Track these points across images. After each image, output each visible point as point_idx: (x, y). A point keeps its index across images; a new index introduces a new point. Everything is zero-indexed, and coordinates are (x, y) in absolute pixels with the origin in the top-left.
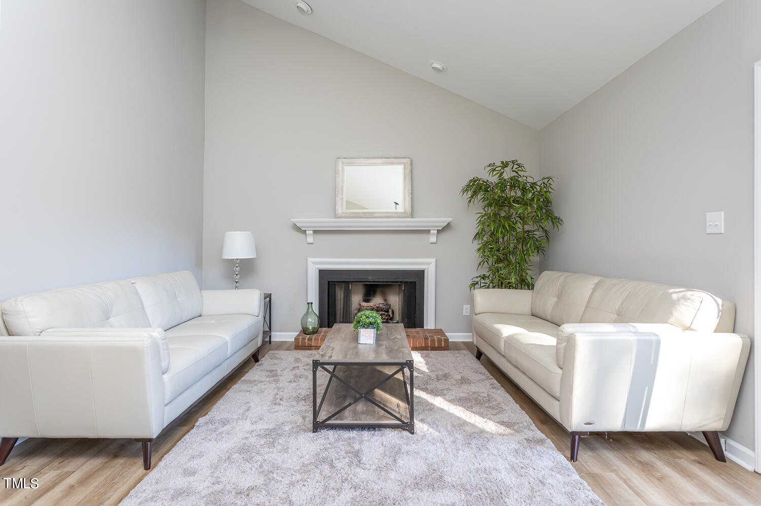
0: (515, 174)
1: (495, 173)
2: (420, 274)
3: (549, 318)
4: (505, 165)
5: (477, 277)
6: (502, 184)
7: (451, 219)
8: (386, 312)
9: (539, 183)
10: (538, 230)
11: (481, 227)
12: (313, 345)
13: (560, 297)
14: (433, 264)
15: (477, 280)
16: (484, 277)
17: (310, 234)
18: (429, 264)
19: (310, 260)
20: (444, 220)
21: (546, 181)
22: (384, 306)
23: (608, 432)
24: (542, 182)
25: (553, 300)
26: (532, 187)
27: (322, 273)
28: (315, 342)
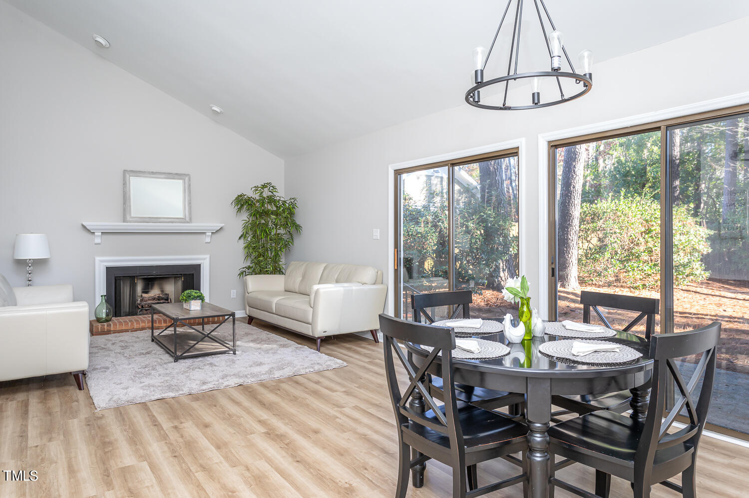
0: (271, 194)
1: (257, 192)
2: (197, 268)
3: (297, 291)
4: (264, 186)
5: (243, 268)
6: (262, 201)
7: (224, 225)
8: (166, 300)
9: (288, 202)
10: (286, 234)
11: (245, 231)
12: (112, 329)
13: (304, 277)
14: (208, 260)
15: (244, 270)
16: (249, 268)
17: (98, 236)
18: (204, 259)
19: (98, 259)
20: (218, 225)
21: (293, 200)
22: (163, 296)
23: (333, 336)
24: (290, 201)
25: (299, 279)
26: (283, 204)
27: (109, 270)
28: (113, 327)
